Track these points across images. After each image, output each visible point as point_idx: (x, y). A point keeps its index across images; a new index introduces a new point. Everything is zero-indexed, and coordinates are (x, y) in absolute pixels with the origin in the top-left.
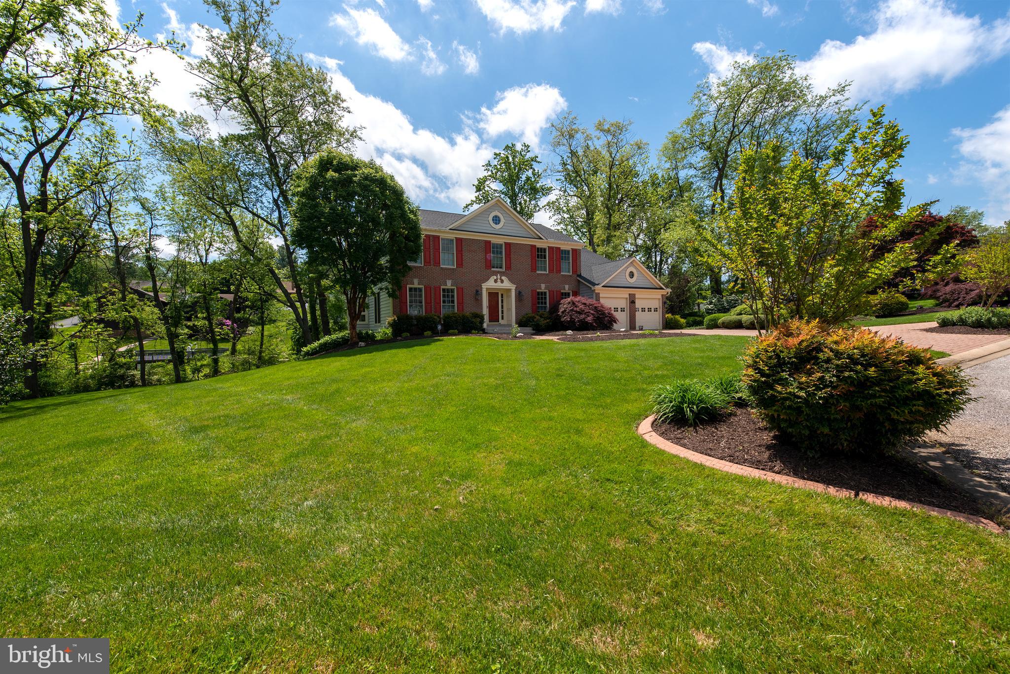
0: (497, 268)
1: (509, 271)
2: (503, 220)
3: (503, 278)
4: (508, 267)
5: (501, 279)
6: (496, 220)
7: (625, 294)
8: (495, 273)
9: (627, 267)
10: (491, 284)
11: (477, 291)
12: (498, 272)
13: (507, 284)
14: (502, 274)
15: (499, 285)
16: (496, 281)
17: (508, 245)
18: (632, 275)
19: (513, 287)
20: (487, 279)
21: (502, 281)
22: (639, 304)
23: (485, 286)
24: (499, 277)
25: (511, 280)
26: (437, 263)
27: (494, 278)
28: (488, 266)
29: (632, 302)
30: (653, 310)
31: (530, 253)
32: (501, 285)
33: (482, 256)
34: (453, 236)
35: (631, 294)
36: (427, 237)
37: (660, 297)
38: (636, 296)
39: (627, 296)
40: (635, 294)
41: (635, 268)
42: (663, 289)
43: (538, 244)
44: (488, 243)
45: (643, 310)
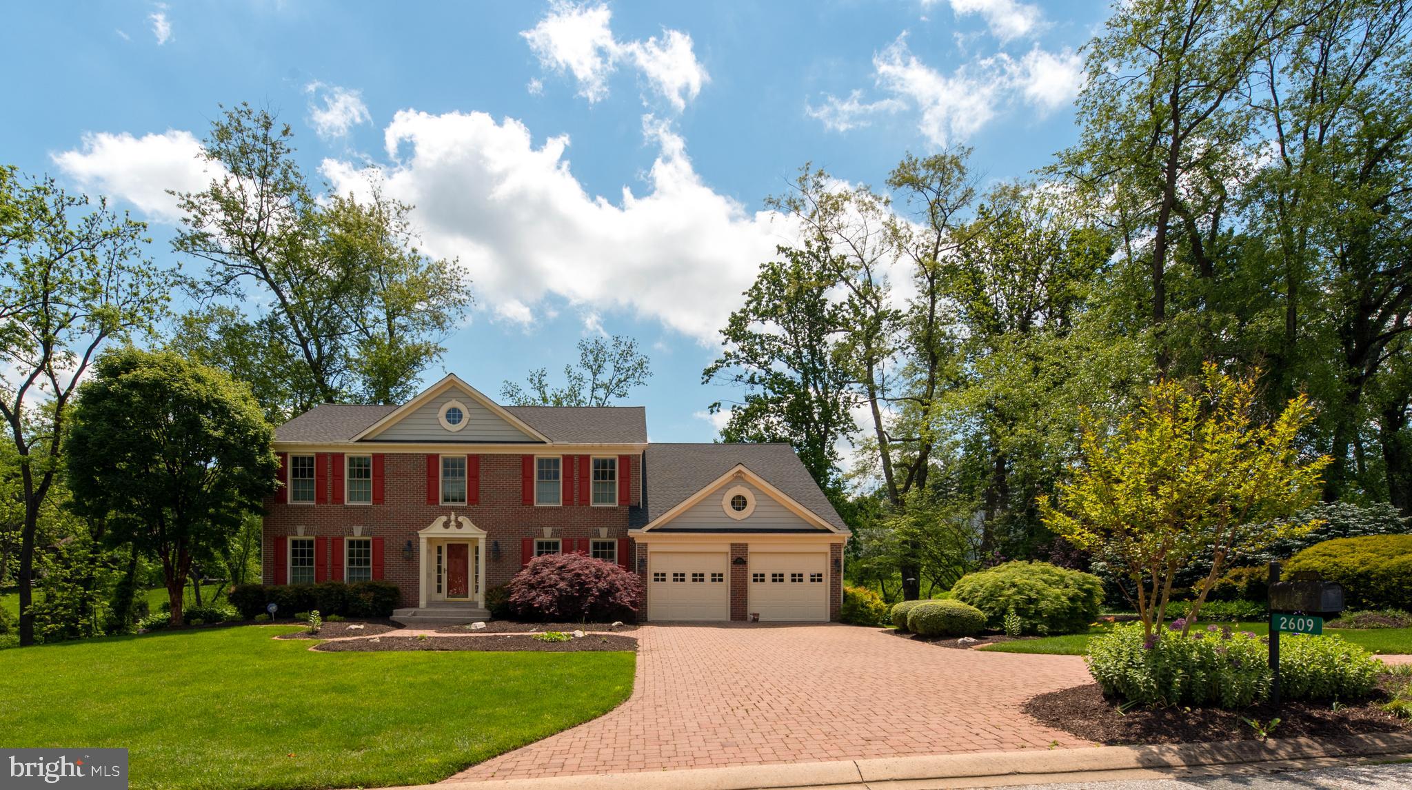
0: (454, 500)
1: (474, 505)
2: (466, 415)
3: (460, 519)
4: (474, 499)
5: (456, 521)
6: (454, 416)
7: (723, 544)
8: (446, 511)
9: (727, 487)
10: (437, 529)
11: (409, 544)
12: (453, 508)
13: (469, 530)
14: (460, 511)
15: (453, 532)
16: (446, 525)
17: (473, 459)
18: (739, 503)
19: (481, 536)
20: (428, 522)
21: (459, 525)
22: (755, 565)
23: (424, 535)
24: (453, 517)
25: (477, 523)
26: (338, 499)
27: (444, 518)
28: (432, 498)
29: (739, 560)
30: (807, 578)
31: (520, 471)
32: (458, 531)
33: (421, 481)
34: (367, 451)
35: (740, 544)
36: (321, 457)
37: (828, 549)
38: (751, 549)
39: (728, 549)
40: (747, 545)
41: (752, 487)
42: (828, 531)
43: (539, 453)
44: (432, 459)
45: (778, 578)
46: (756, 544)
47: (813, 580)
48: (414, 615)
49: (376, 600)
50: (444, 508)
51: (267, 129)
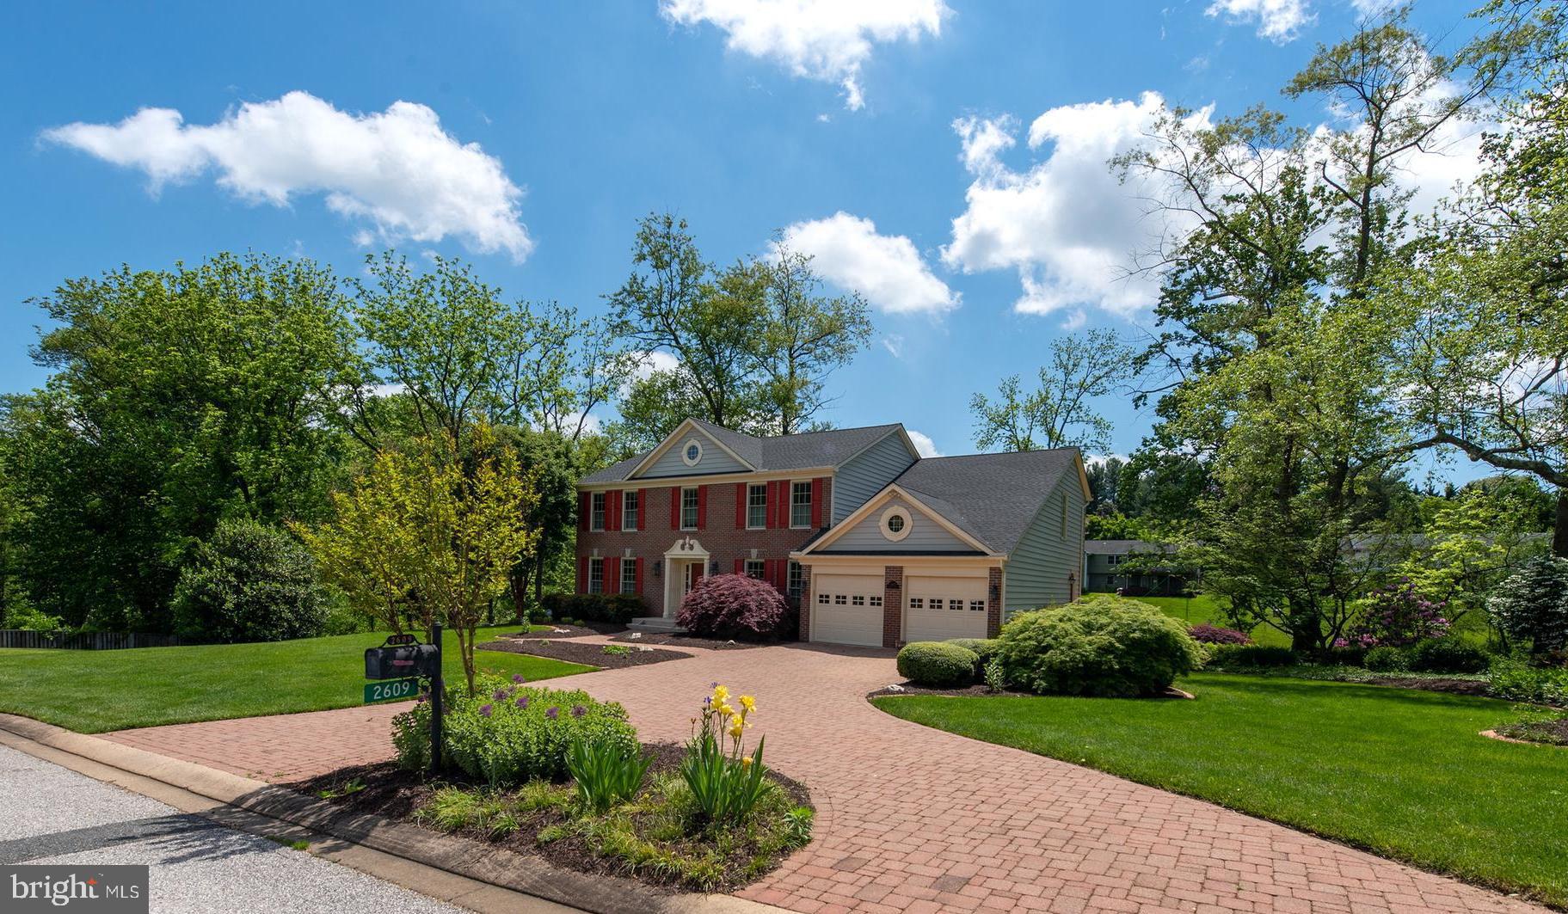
0: (690, 526)
1: (702, 530)
2: (700, 451)
3: (692, 542)
4: (703, 526)
5: (690, 543)
6: (694, 452)
7: (878, 566)
8: (683, 536)
9: (885, 507)
10: (676, 551)
11: (658, 562)
12: (687, 533)
13: (698, 552)
14: (693, 535)
15: (687, 554)
16: (683, 547)
17: (703, 489)
18: (896, 524)
19: (706, 556)
20: (671, 544)
21: (691, 547)
22: (912, 589)
23: (668, 555)
24: (688, 540)
25: (704, 546)
26: (618, 527)
27: (681, 542)
28: (675, 526)
29: (894, 584)
30: (967, 605)
31: (735, 498)
32: (691, 552)
33: (666, 510)
34: (635, 487)
35: (894, 567)
36: (609, 492)
37: (986, 574)
38: (906, 572)
39: (883, 572)
40: (902, 568)
41: (908, 506)
42: (983, 554)
43: (751, 481)
44: (676, 490)
45: (936, 604)
46: (911, 566)
47: (973, 608)
48: (643, 623)
49: (619, 610)
50: (683, 533)
51: (669, 227)
